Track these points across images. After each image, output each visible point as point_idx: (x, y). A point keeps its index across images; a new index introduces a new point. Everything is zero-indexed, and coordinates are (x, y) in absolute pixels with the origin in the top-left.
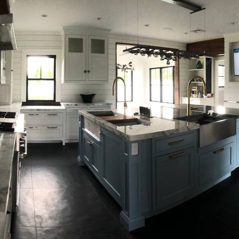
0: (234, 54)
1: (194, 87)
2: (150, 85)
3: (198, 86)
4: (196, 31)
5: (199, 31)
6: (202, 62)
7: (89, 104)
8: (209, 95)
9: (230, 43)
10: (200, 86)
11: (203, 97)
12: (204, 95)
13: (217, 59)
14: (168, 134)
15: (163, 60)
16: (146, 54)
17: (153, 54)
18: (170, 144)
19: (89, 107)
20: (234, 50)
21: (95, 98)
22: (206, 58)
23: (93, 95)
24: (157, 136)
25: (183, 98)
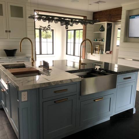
0: (130, 19)
1: (97, 46)
2: (67, 43)
3: (100, 45)
4: (98, 2)
5: (100, 2)
6: (104, 26)
7: (11, 57)
8: (108, 52)
9: (127, 11)
10: (101, 45)
11: (103, 53)
12: (104, 52)
13: (116, 24)
14: (53, 85)
15: (63, 25)
16: (47, 21)
17: (54, 20)
18: (55, 92)
19: (11, 60)
20: (130, 16)
21: (17, 52)
22: (108, 23)
23: (15, 50)
24: (44, 86)
25: (87, 53)
